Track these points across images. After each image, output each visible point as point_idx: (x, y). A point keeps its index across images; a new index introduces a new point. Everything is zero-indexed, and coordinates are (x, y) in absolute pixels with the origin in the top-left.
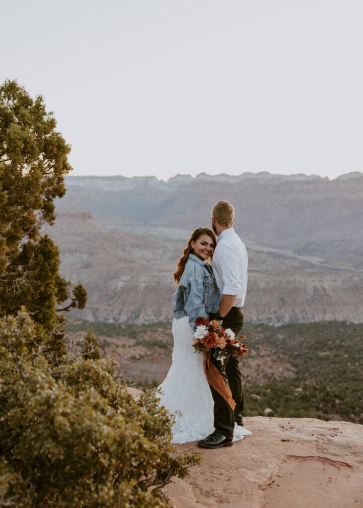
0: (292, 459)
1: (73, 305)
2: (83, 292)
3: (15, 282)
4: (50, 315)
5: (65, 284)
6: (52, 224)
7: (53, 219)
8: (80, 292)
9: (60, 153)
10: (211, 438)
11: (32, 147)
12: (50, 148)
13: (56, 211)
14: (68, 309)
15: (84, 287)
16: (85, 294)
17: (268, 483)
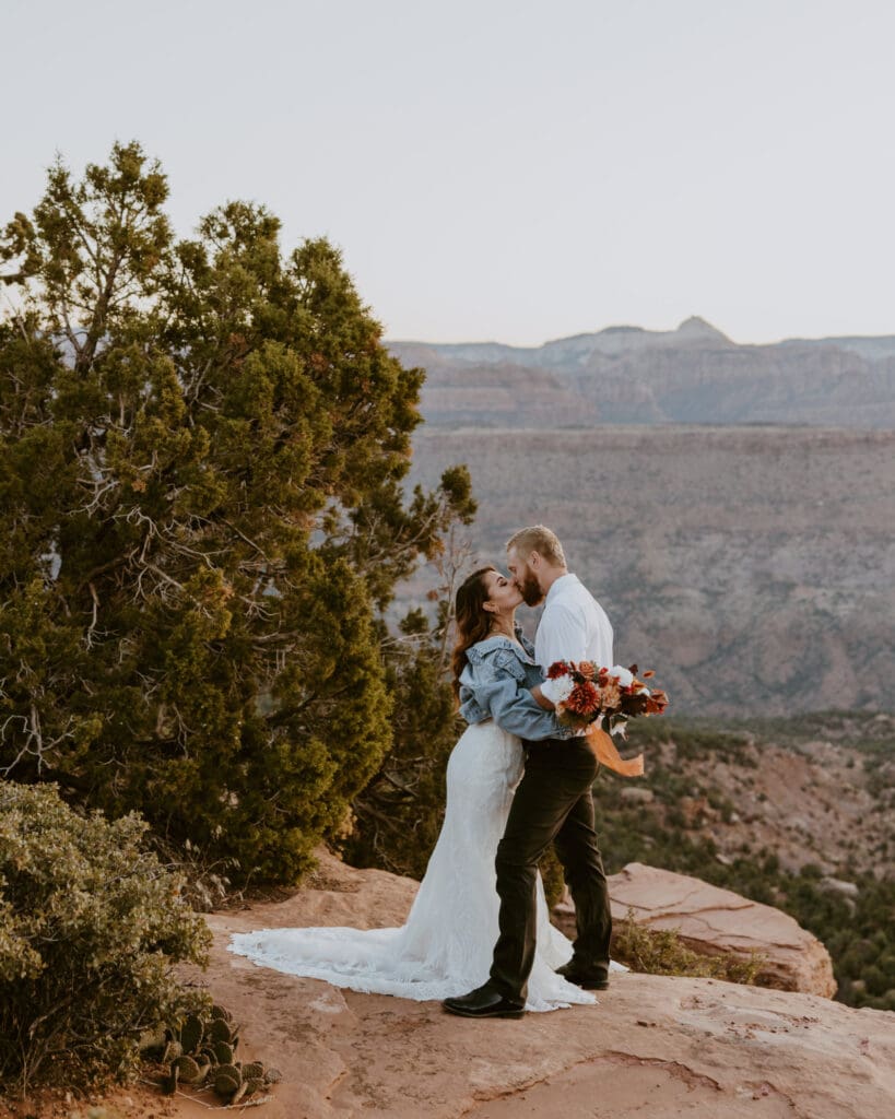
0: (613, 1059)
6: (468, 522)
12: (357, 381)
13: (474, 494)
17: (503, 1091)
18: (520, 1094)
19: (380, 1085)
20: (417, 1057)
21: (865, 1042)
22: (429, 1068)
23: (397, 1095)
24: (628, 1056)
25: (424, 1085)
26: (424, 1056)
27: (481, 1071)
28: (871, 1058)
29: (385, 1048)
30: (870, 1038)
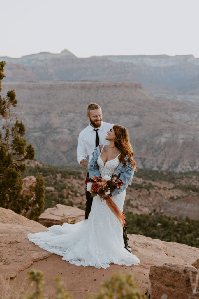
1: (26, 158)
2: (31, 150)
6: (15, 106)
13: (17, 98)
14: (24, 160)
15: (33, 147)
16: (33, 151)
17: (40, 259)
18: (45, 260)
19: (7, 259)
20: (16, 252)
21: (135, 242)
22: (20, 254)
23: (12, 261)
25: (19, 258)
26: (18, 251)
27: (34, 254)
28: (137, 246)
29: (7, 250)
30: (136, 241)
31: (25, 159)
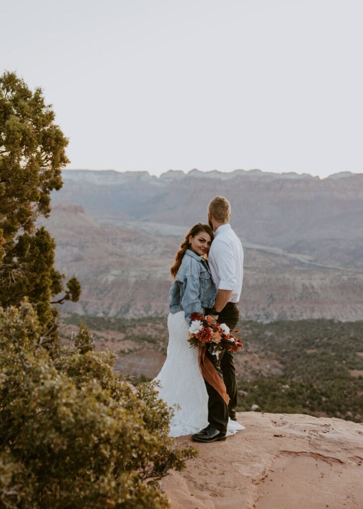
0: (285, 454)
1: (67, 298)
2: (77, 285)
3: (11, 274)
4: (45, 307)
5: (59, 277)
6: (47, 217)
7: (49, 211)
8: (74, 285)
9: (58, 146)
10: (205, 432)
11: (30, 139)
12: (48, 140)
13: (52, 205)
14: (62, 302)
15: (78, 280)
16: (79, 287)
17: (261, 478)
20: (206, 466)
22: (218, 471)
24: (291, 452)
25: (226, 480)
26: (209, 465)
27: (242, 469)
31: (64, 300)
